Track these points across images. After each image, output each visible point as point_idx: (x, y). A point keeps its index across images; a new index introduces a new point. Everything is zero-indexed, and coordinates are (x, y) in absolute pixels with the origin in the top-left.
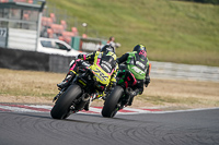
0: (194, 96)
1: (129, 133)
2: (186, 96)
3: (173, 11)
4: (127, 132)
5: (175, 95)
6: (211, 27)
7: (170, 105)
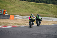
0: (24, 23)
1: (9, 32)
2: (23, 23)
3: (19, 3)
4: (8, 32)
5: (20, 23)
6: (28, 7)
7: (19, 25)
